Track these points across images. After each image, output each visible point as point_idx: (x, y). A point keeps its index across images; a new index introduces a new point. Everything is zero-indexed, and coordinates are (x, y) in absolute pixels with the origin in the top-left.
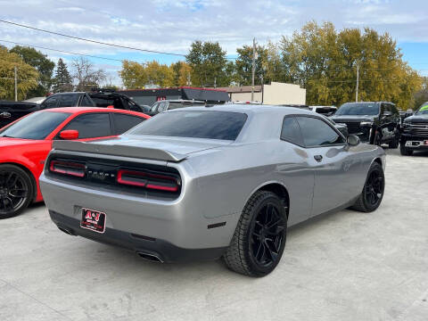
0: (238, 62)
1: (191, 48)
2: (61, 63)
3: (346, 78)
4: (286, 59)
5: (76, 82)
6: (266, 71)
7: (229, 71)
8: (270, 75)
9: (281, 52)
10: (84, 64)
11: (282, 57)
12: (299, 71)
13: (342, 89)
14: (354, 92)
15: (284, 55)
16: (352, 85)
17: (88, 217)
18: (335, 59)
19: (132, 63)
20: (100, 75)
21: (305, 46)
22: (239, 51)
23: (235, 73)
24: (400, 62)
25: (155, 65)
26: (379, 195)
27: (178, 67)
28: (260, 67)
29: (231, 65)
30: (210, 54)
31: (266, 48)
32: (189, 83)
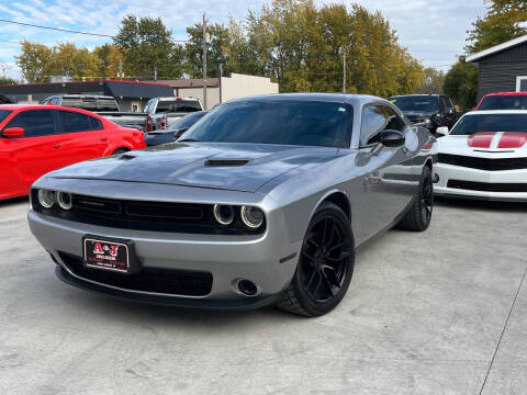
0: (189, 46)
3: (331, 69)
4: (253, 42)
6: (227, 59)
7: (177, 58)
8: (234, 64)
9: (246, 33)
11: (248, 39)
12: (271, 58)
14: (342, 87)
15: (251, 37)
16: (338, 78)
18: (315, 44)
19: (36, 46)
21: (277, 26)
22: (189, 31)
23: (185, 61)
24: (396, 47)
25: (69, 49)
27: (104, 52)
28: (219, 54)
29: (179, 53)
30: (149, 34)
31: (226, 27)
32: (121, 75)
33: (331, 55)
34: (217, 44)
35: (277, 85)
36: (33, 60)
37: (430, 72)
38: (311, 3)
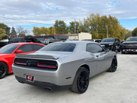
0: (70, 26)
2: (13, 28)
3: (104, 31)
4: (85, 25)
5: (18, 34)
6: (79, 29)
7: (67, 29)
9: (83, 23)
10: (20, 28)
11: (84, 24)
12: (89, 28)
13: (103, 34)
14: (106, 35)
16: (106, 33)
17: (28, 77)
18: (100, 25)
19: (36, 27)
20: (26, 32)
21: (91, 21)
22: (70, 23)
23: (69, 30)
24: (119, 25)
25: (43, 28)
26: (116, 67)
27: (51, 28)
28: (77, 28)
29: (68, 28)
30: (61, 24)
31: (78, 22)
32: (55, 33)
33: (104, 27)
35: (91, 35)
36: (36, 31)
37: (127, 30)
38: (99, 15)
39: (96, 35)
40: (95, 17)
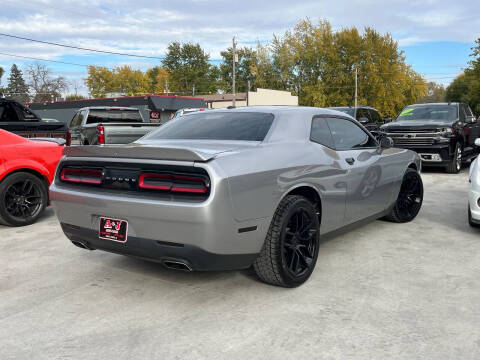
0: (223, 67)
1: (168, 51)
2: (15, 70)
3: (344, 84)
4: (277, 62)
5: (32, 92)
6: (255, 78)
7: (213, 77)
8: (260, 80)
9: (271, 54)
10: (40, 70)
11: (272, 60)
12: (293, 75)
13: (339, 97)
14: (353, 99)
15: (276, 58)
16: (351, 92)
18: (331, 62)
19: (101, 69)
20: (60, 83)
21: (299, 48)
22: (223, 54)
23: (219, 79)
24: (403, 65)
25: (126, 71)
27: (154, 73)
28: (248, 71)
29: (215, 70)
30: (191, 57)
31: (254, 50)
32: (167, 92)
33: (345, 70)
34: (247, 64)
35: (297, 98)
36: (98, 80)
37: (432, 85)
38: (328, 28)
39: (316, 98)
40: (313, 35)
